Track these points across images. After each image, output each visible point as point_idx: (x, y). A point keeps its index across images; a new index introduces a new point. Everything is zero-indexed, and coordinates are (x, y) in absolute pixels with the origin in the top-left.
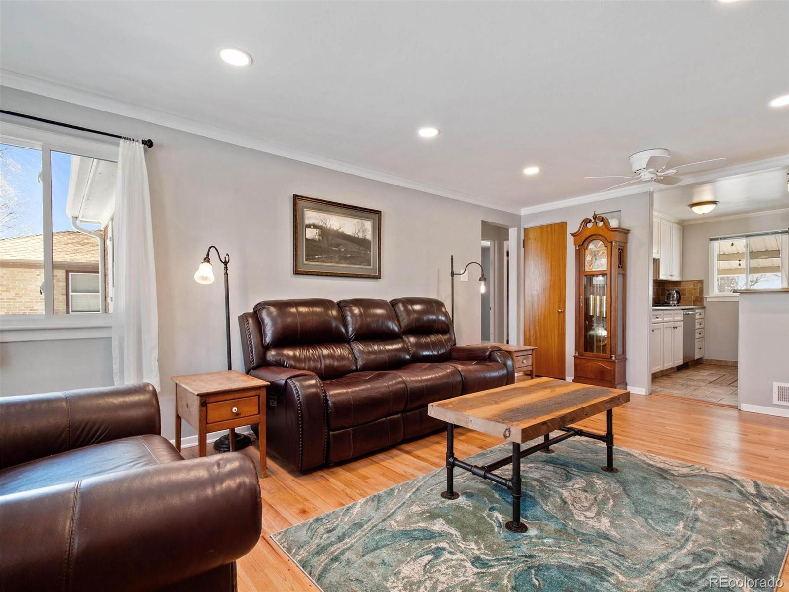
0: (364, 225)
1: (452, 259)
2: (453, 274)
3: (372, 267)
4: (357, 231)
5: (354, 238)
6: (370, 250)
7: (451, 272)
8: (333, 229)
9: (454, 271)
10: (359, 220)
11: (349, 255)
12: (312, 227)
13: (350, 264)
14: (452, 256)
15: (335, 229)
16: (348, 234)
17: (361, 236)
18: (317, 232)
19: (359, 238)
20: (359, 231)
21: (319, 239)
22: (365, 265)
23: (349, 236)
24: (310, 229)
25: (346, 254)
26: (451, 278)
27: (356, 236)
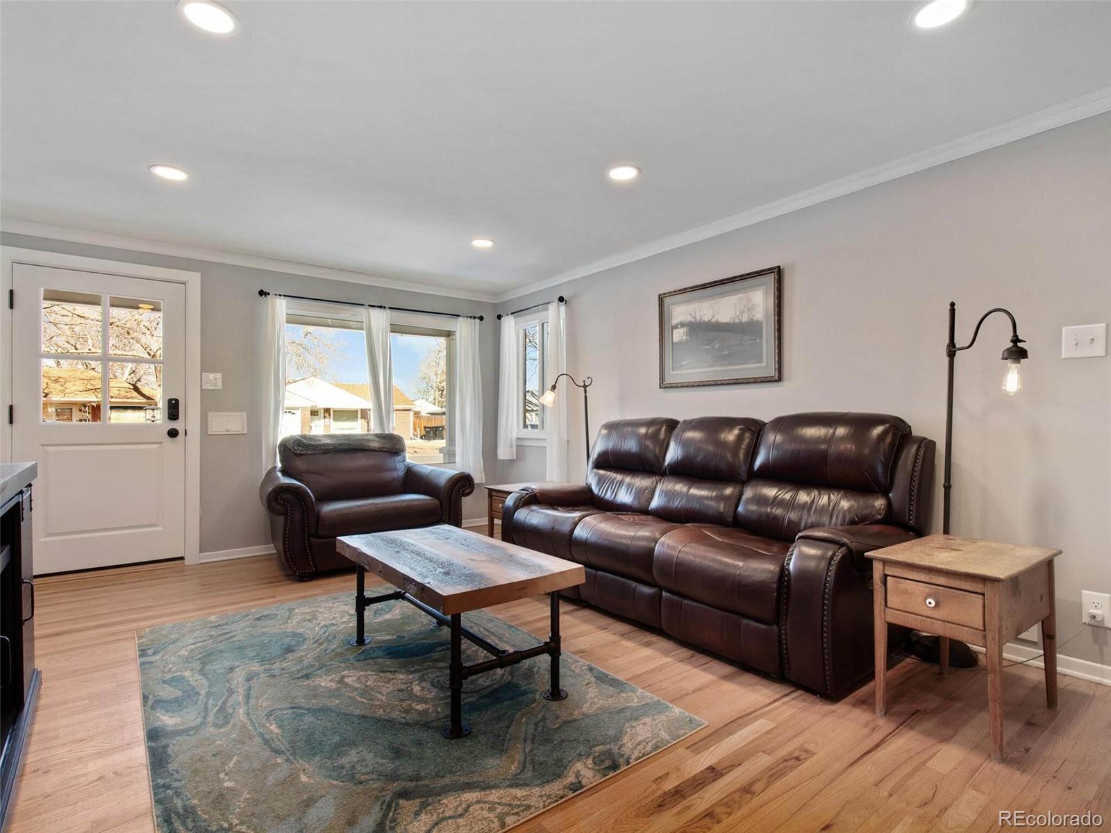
0: (751, 300)
1: (953, 311)
2: (952, 351)
3: (764, 364)
4: (738, 313)
5: (734, 324)
6: (761, 336)
7: (949, 346)
8: (705, 321)
9: (956, 341)
10: (740, 295)
11: (726, 353)
12: (679, 326)
13: (729, 365)
14: (953, 305)
15: (707, 320)
16: (724, 321)
17: (745, 319)
18: (685, 331)
19: (742, 323)
20: (742, 312)
21: (687, 340)
22: (753, 363)
23: (727, 324)
24: (677, 330)
25: (722, 351)
26: (946, 360)
27: (737, 321)
